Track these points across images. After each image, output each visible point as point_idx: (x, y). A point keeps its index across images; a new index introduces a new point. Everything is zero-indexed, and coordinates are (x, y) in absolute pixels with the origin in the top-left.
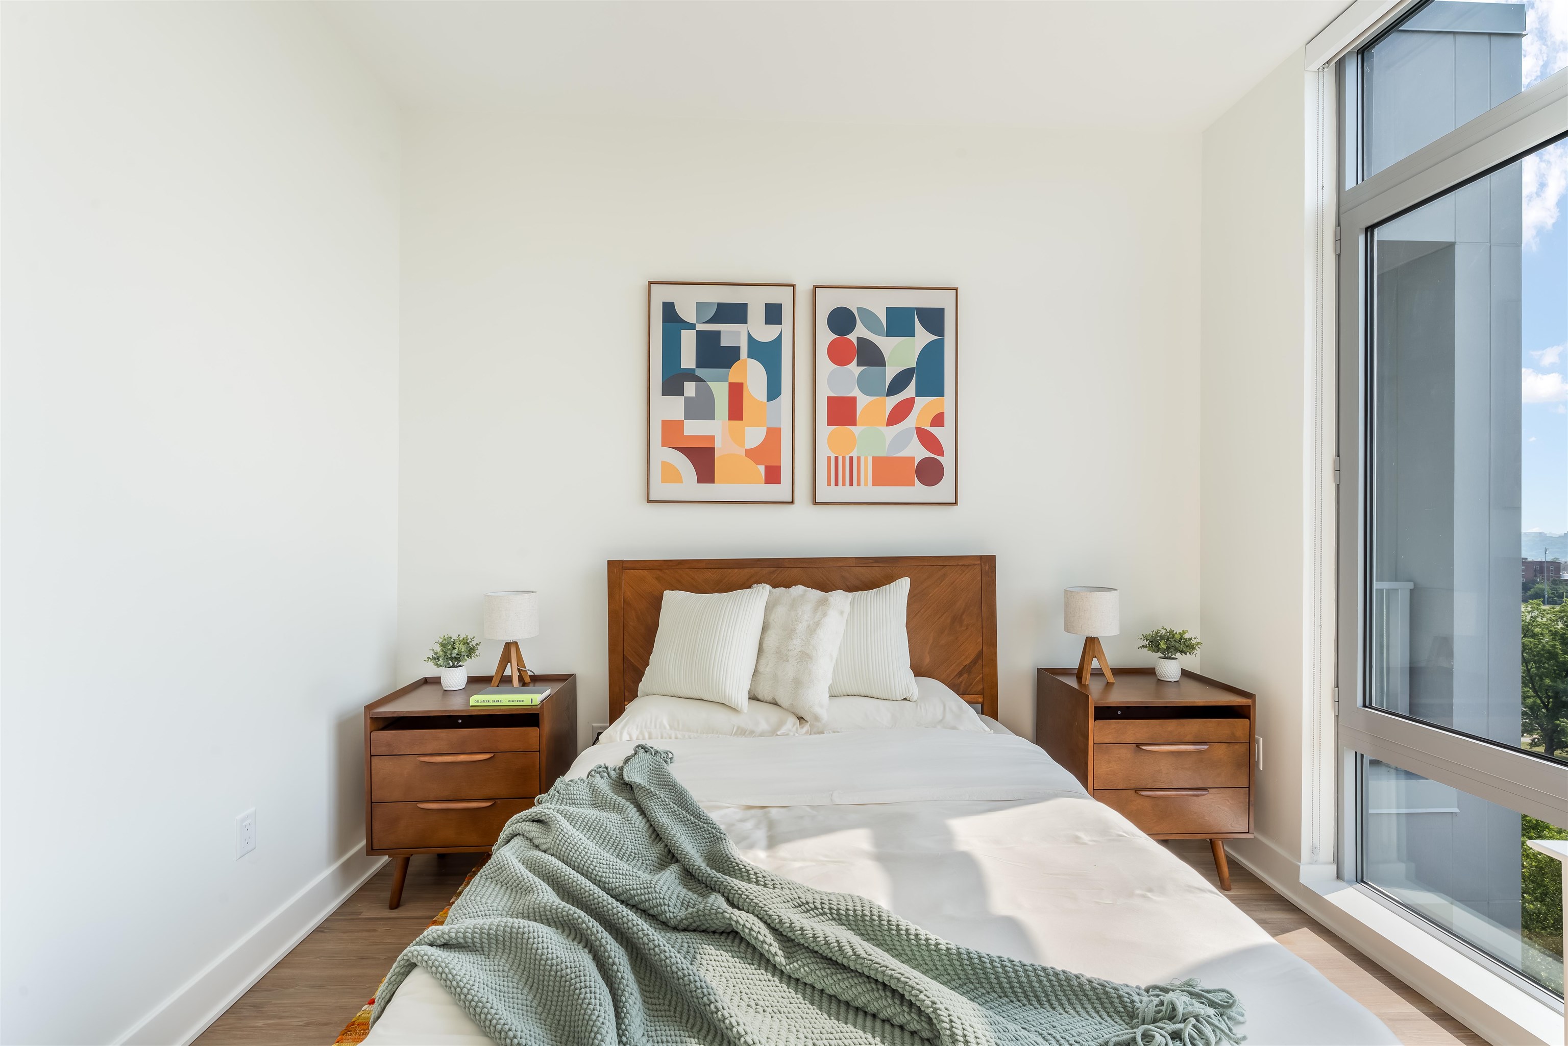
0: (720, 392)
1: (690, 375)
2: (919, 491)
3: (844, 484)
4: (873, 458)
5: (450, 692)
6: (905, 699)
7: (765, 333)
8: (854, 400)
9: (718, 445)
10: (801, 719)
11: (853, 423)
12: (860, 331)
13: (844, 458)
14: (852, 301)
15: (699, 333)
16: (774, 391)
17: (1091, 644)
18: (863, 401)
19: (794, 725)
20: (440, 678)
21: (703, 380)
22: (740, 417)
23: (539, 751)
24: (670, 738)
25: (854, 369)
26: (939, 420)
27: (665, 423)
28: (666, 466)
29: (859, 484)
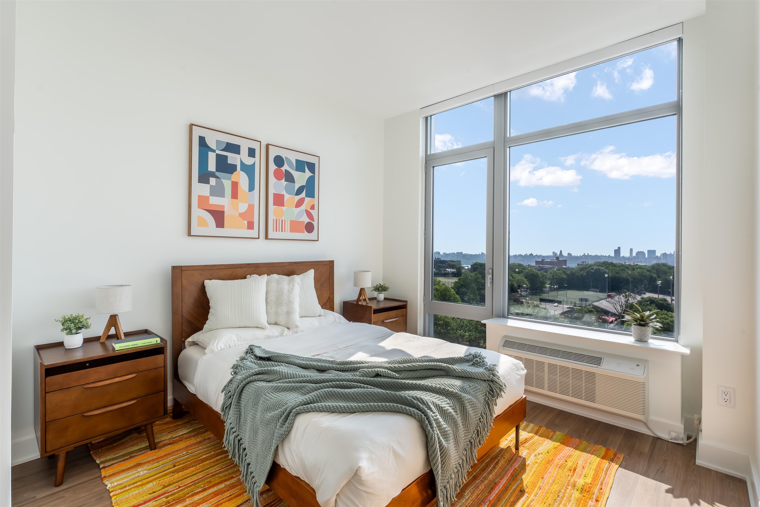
0: (227, 184)
1: (213, 175)
2: (306, 235)
3: (279, 231)
4: (290, 221)
5: (74, 350)
6: (319, 316)
7: (249, 161)
8: (283, 196)
9: (226, 210)
10: (288, 328)
11: (283, 205)
12: (286, 167)
13: (279, 220)
14: (284, 154)
15: (218, 155)
16: (251, 188)
17: (362, 290)
18: (287, 197)
19: (287, 331)
20: (63, 342)
21: (219, 178)
22: (236, 198)
23: (164, 367)
24: (239, 345)
25: (283, 182)
26: (313, 207)
27: (200, 197)
28: (200, 218)
29: (285, 231)
